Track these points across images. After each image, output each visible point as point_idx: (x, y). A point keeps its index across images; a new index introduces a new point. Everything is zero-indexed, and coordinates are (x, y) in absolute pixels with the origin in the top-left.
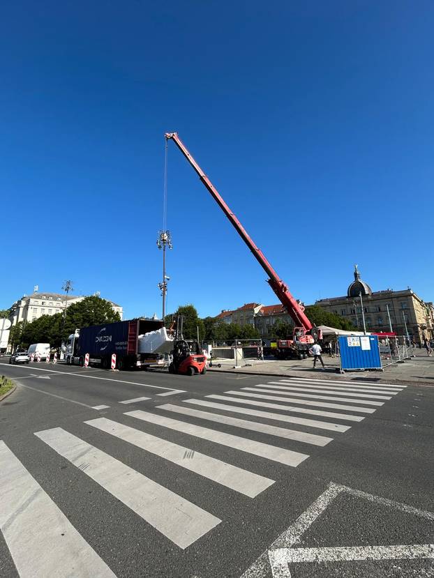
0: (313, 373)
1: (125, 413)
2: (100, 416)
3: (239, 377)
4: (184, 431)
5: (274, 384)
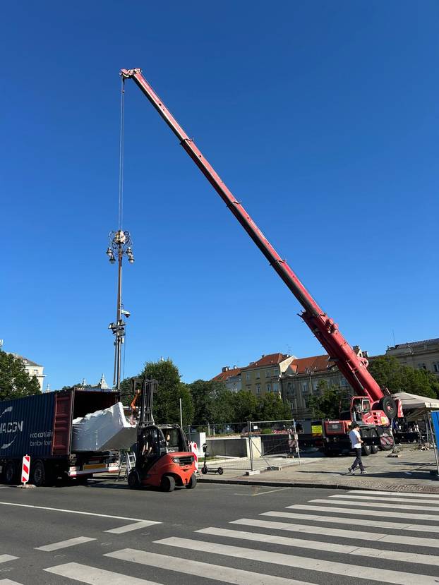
0: (391, 481)
1: (47, 570)
3: (257, 492)
5: (320, 504)
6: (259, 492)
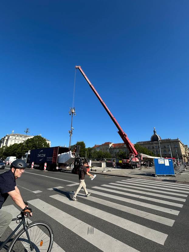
1: (50, 196)
2: (36, 198)
5: (124, 181)
6: (107, 177)
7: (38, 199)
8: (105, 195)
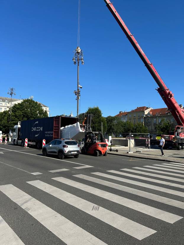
1: (52, 178)
2: (36, 179)
3: (131, 160)
4: (92, 193)
6: (132, 160)
7: (39, 181)
8: (122, 180)
